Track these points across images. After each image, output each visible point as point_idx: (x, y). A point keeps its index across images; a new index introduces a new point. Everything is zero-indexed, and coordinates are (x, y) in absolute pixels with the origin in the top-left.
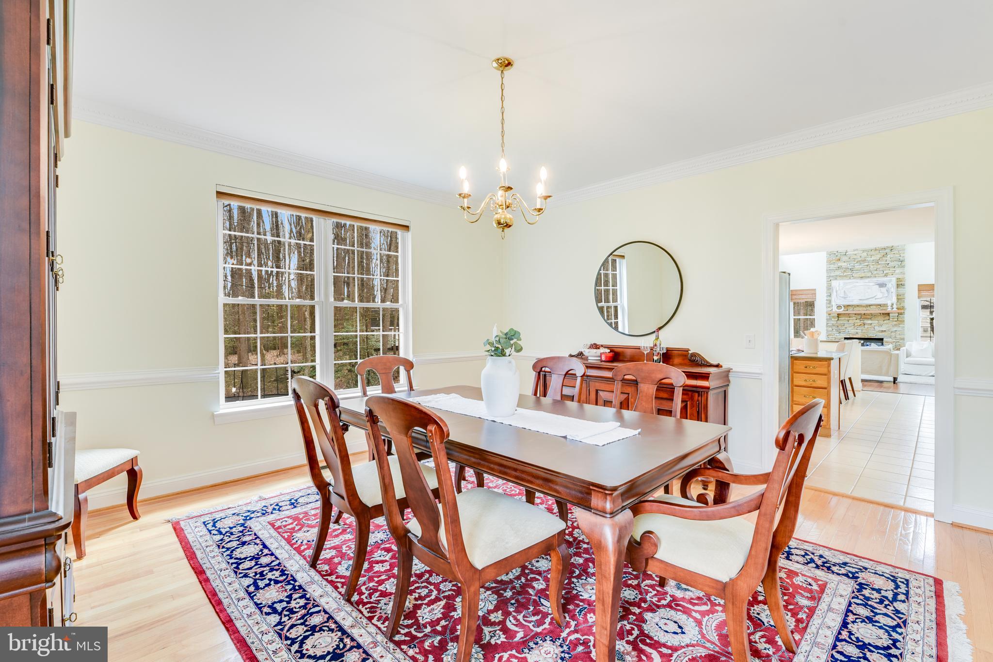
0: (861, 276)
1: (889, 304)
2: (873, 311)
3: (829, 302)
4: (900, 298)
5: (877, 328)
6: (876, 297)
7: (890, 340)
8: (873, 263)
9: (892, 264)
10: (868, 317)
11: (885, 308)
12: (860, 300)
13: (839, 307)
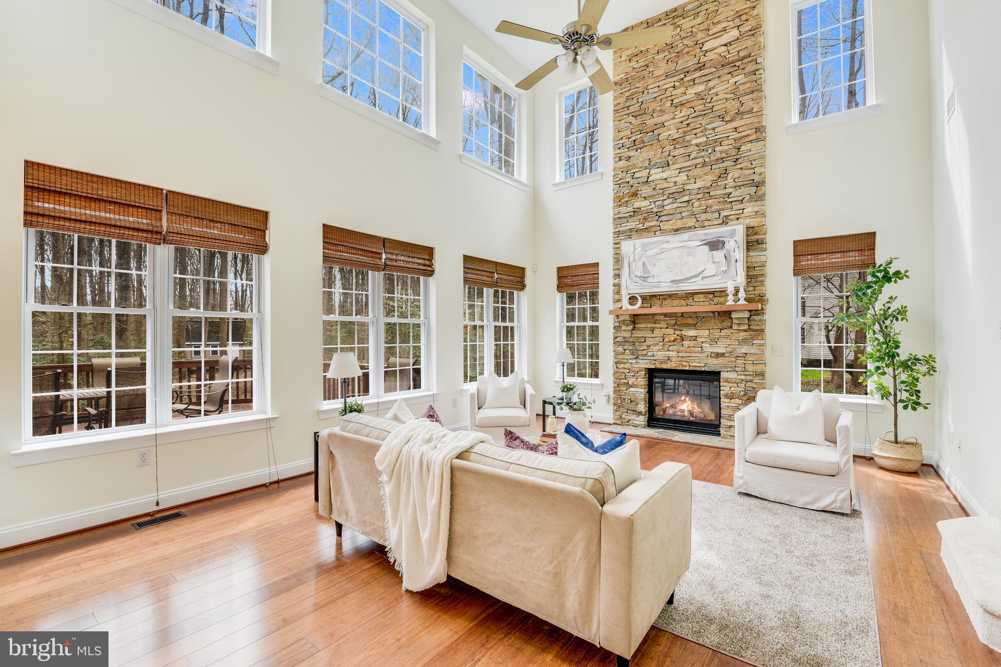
0: (675, 227)
1: (731, 290)
2: (701, 306)
3: (618, 286)
4: (754, 275)
5: (708, 348)
6: (704, 274)
7: (732, 376)
8: (699, 196)
9: (736, 194)
10: (690, 321)
11: (722, 300)
12: (673, 282)
13: (632, 299)
